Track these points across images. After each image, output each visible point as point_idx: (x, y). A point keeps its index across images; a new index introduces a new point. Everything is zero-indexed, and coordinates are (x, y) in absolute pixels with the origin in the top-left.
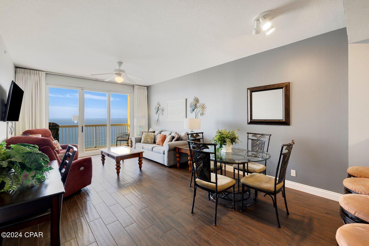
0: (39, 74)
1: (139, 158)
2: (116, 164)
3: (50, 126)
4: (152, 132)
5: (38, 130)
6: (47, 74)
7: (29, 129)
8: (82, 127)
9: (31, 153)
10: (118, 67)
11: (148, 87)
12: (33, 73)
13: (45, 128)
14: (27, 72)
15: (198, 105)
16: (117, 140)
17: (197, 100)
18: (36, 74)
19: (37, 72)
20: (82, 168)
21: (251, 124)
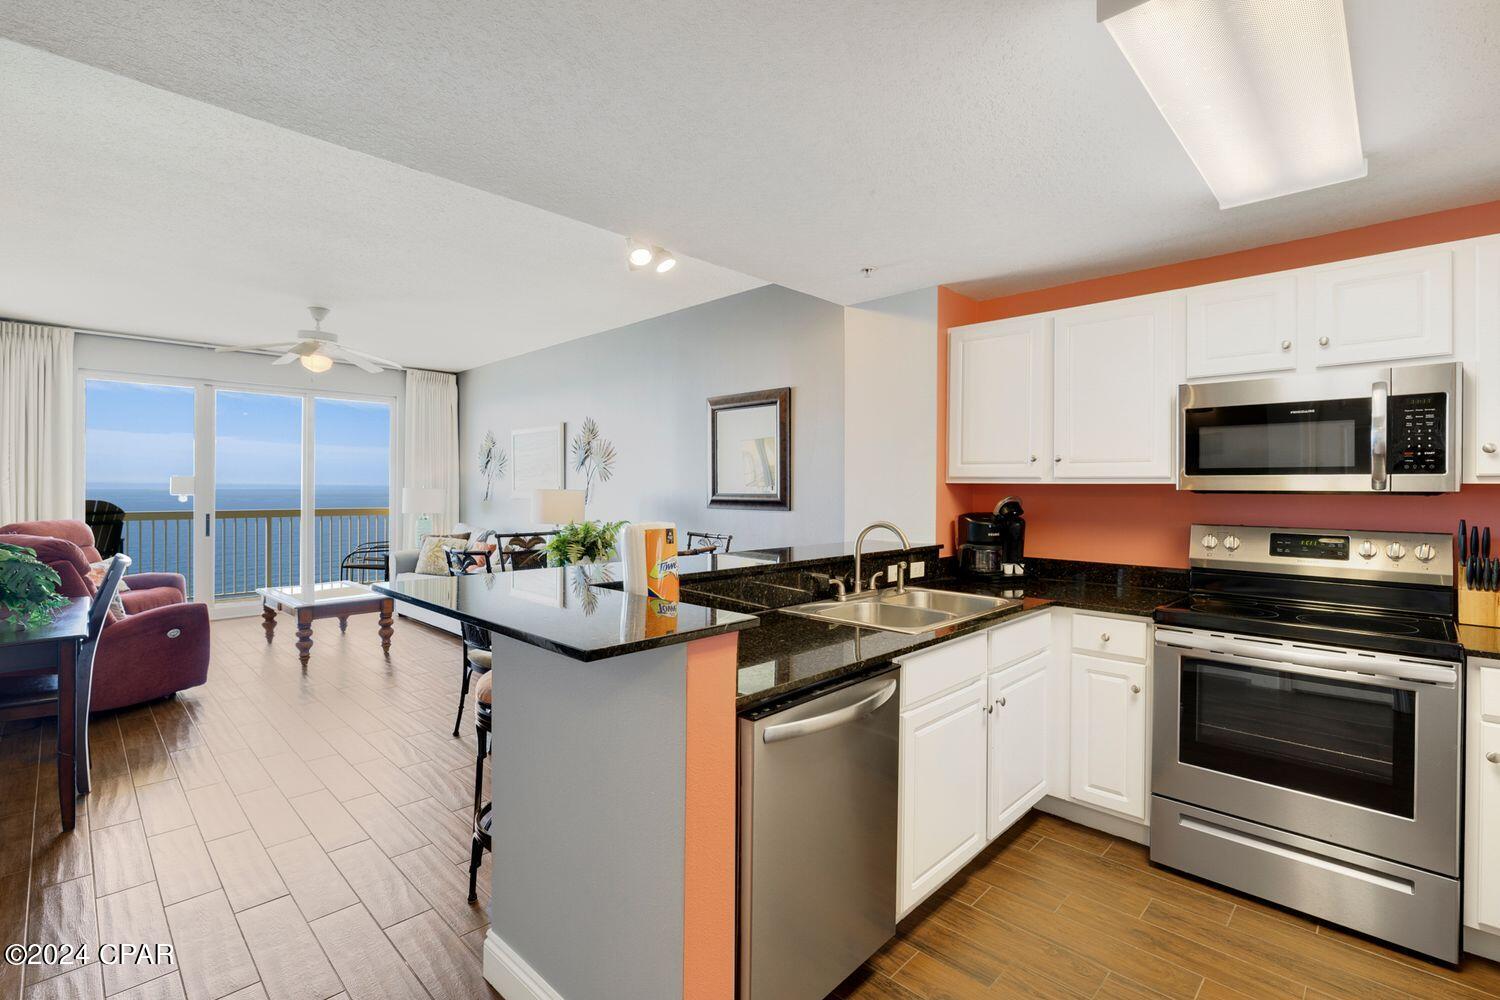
0: (51, 337)
1: (382, 615)
2: (297, 630)
3: (89, 514)
4: (458, 537)
5: (48, 524)
6: (80, 334)
7: (14, 522)
8: (208, 516)
9: (17, 561)
10: (310, 324)
11: (459, 377)
12: (30, 335)
13: (73, 516)
14: (10, 331)
15: (594, 444)
16: (342, 567)
17: (592, 432)
18: (42, 336)
19: (46, 329)
20: (174, 633)
21: (714, 506)
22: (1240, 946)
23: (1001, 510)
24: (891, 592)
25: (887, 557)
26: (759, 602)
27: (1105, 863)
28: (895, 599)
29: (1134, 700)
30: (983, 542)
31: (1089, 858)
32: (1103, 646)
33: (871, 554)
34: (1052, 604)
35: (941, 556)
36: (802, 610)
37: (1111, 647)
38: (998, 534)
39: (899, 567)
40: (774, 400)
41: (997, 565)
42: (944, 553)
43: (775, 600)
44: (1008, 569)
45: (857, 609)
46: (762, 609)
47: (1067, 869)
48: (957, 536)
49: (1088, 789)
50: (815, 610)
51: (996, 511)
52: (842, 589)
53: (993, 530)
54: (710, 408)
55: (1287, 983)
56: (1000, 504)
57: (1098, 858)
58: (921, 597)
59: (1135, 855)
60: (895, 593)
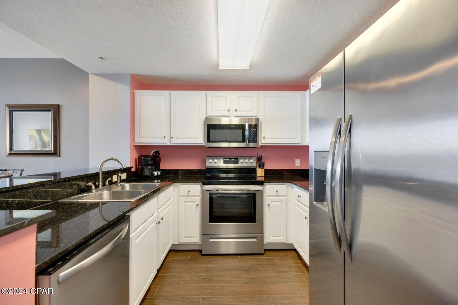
21: (11, 156)
22: (227, 270)
23: (153, 154)
24: (114, 186)
25: (112, 172)
26: (45, 199)
27: (191, 260)
28: (117, 188)
29: (197, 208)
30: (147, 165)
31: (186, 260)
32: (188, 194)
33: (106, 171)
34: (173, 183)
35: (132, 170)
36: (73, 199)
37: (191, 194)
38: (152, 162)
39: (118, 176)
40: (50, 109)
41: (152, 172)
42: (133, 170)
43: (55, 196)
44: (156, 173)
45: (101, 195)
46: (48, 202)
47: (181, 267)
48: (138, 163)
49: (184, 238)
50: (80, 198)
51: (151, 154)
52: (93, 187)
53: (151, 161)
54: (7, 109)
55: (239, 275)
56: (153, 152)
57: (188, 259)
58: (127, 186)
59: (198, 254)
60: (116, 186)
